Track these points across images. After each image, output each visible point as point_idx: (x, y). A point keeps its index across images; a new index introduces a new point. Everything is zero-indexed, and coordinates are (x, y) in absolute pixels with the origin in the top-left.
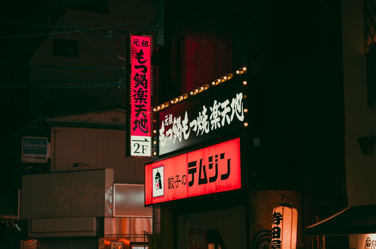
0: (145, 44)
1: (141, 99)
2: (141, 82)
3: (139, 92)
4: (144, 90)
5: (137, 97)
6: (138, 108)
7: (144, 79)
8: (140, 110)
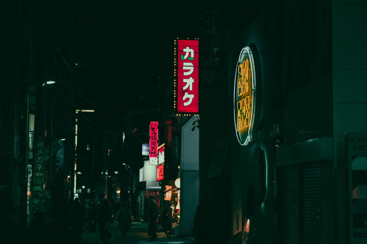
0: (156, 124)
1: (154, 145)
2: (154, 139)
3: (153, 142)
4: (155, 141)
5: (152, 144)
6: (153, 148)
7: (155, 137)
8: (154, 148)
